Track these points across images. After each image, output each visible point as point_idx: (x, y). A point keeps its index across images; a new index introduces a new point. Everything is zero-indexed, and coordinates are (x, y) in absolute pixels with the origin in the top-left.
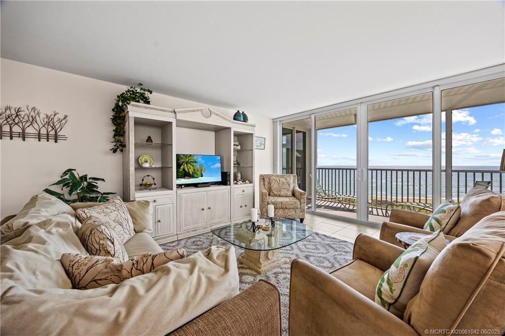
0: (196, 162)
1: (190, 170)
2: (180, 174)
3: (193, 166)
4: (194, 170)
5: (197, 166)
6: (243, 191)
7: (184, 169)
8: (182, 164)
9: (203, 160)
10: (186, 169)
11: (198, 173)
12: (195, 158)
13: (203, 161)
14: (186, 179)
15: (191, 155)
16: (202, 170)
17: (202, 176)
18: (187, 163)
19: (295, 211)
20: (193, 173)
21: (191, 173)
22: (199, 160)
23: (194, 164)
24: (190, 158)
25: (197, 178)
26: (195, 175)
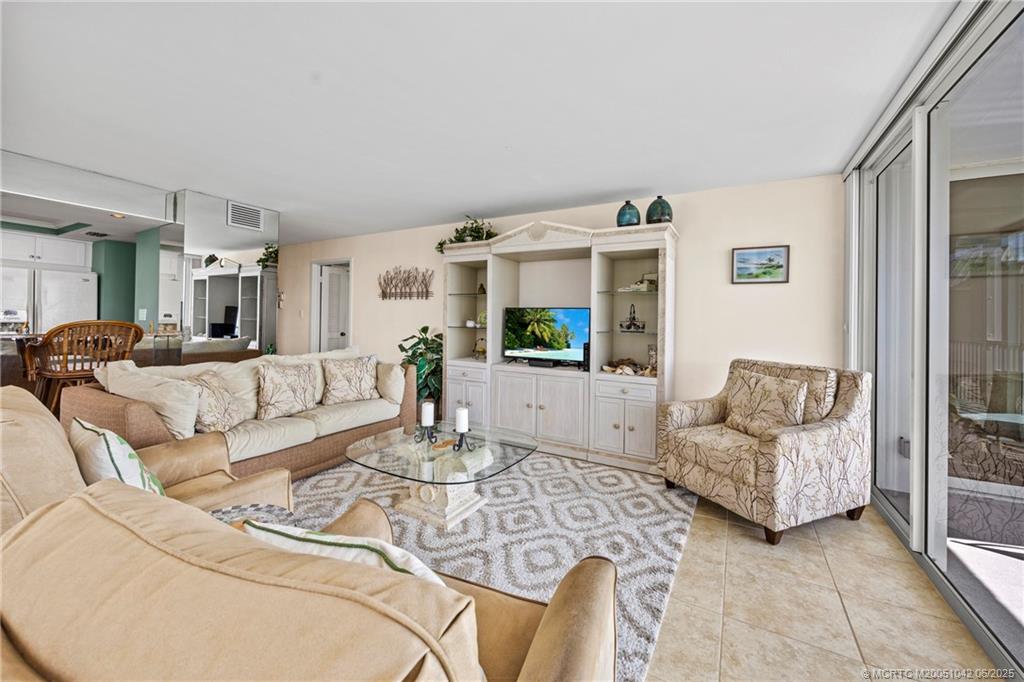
0: (554, 321)
1: (544, 334)
2: (527, 341)
3: (549, 327)
4: (552, 335)
5: (558, 328)
6: (623, 392)
7: (533, 333)
8: (529, 324)
9: (567, 317)
10: (538, 332)
11: (560, 340)
12: (551, 313)
13: (568, 320)
14: (537, 349)
15: (544, 309)
16: (567, 336)
17: (568, 347)
18: (538, 321)
19: (738, 490)
20: (550, 340)
21: (547, 340)
22: (560, 316)
23: (552, 324)
24: (543, 313)
25: (559, 349)
26: (555, 344)
